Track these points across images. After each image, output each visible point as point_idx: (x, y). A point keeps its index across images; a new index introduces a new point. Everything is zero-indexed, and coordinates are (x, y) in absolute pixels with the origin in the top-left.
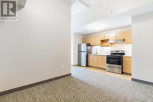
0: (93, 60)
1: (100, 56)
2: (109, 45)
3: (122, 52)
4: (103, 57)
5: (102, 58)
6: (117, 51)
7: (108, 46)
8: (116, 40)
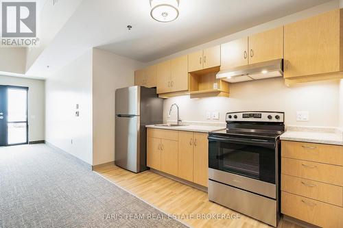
0: (161, 148)
1: (186, 134)
2: (222, 88)
3: (274, 120)
4: (197, 136)
5: (194, 143)
6: (250, 116)
7: (216, 93)
8: (249, 66)
